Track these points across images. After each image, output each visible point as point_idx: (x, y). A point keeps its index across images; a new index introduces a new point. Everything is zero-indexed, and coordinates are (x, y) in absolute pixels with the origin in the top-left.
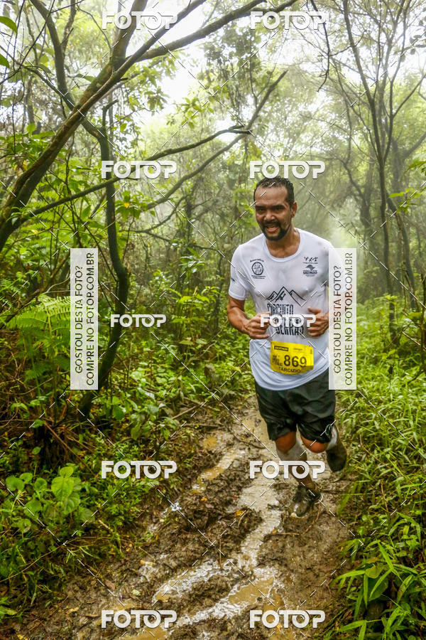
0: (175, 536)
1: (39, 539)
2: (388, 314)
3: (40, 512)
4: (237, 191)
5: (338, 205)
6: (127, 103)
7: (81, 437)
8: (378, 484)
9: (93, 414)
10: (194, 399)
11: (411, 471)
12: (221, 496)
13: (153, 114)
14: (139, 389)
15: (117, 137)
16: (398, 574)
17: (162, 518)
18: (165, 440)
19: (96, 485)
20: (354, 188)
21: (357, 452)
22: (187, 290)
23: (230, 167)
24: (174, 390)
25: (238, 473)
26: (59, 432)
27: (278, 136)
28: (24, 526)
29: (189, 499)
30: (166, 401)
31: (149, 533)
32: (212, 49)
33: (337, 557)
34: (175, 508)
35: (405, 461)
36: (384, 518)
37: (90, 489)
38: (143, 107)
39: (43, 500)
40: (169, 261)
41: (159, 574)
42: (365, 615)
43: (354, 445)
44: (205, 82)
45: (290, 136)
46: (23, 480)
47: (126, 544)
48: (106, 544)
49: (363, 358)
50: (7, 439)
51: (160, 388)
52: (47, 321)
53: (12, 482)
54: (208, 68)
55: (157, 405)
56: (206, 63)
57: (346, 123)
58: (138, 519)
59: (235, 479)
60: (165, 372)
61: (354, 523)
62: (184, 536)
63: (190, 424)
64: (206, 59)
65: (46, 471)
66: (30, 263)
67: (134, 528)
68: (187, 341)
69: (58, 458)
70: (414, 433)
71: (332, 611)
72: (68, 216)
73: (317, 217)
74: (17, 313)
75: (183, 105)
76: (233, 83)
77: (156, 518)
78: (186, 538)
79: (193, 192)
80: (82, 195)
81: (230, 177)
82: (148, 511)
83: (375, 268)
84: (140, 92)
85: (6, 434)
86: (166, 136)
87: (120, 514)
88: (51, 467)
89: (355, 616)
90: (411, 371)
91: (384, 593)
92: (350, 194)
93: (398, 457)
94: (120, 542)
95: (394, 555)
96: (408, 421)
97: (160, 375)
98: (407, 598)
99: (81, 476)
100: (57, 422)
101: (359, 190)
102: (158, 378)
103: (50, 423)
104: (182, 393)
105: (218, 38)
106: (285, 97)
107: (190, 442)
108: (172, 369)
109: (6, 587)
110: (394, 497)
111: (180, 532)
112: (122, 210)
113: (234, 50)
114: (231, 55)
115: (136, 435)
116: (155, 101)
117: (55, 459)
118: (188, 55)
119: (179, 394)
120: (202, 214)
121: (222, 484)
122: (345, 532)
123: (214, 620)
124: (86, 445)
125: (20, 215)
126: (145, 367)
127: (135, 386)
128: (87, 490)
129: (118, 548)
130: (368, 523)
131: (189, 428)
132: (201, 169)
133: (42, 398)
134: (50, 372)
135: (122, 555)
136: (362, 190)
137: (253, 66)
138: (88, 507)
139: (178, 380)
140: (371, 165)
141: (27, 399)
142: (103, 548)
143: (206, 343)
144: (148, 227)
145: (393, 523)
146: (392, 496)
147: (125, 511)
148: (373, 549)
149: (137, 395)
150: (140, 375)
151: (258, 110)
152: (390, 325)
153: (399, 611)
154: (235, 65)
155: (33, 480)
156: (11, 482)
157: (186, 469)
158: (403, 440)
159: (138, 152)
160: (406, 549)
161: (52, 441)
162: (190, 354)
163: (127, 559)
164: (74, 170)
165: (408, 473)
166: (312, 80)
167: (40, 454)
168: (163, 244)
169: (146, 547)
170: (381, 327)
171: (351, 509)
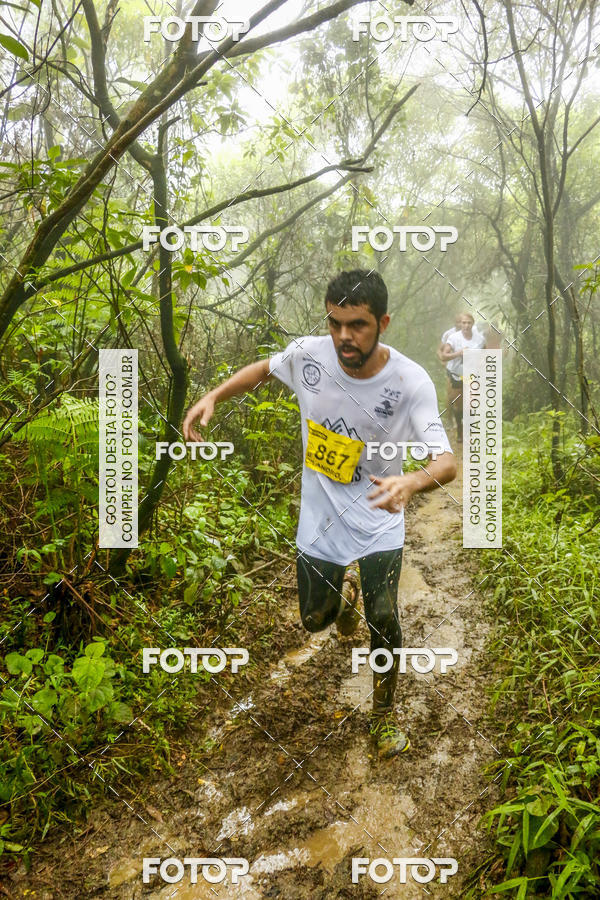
0: (246, 746)
1: (53, 745)
2: (551, 438)
3: (55, 707)
4: (339, 254)
5: (481, 279)
6: (187, 123)
7: (113, 599)
8: (538, 679)
9: (129, 565)
10: (273, 549)
11: (584, 663)
12: (312, 689)
13: (223, 140)
14: (196, 532)
15: (171, 171)
16: (572, 811)
17: (228, 719)
18: (233, 606)
19: (134, 669)
20: (504, 256)
21: (506, 632)
22: (265, 393)
23: (330, 220)
24: (244, 535)
25: (336, 657)
26: (84, 591)
27: (398, 179)
28: (34, 725)
29: (267, 693)
30: (234, 551)
31: (209, 740)
32: (312, 48)
33: (481, 783)
34: (247, 705)
35: (576, 647)
36: (548, 730)
37: (126, 675)
38: (210, 128)
39: (60, 689)
40: (241, 350)
41: (225, 800)
42: (522, 868)
43: (501, 622)
44: (301, 96)
45: (414, 179)
46: (30, 659)
47: (177, 754)
48: (149, 755)
49: (513, 497)
50: (8, 599)
51: (225, 531)
52: (70, 432)
53: (15, 662)
54: (304, 76)
55: (223, 557)
56: (302, 69)
57: (495, 163)
58: (195, 718)
59: (332, 666)
60: (231, 509)
61: (504, 734)
62: (260, 746)
63: (269, 586)
64: (303, 63)
65: (63, 647)
66: (43, 346)
67: (190, 733)
68: (265, 466)
69: (80, 629)
70: (591, 609)
71: (474, 860)
72: (104, 281)
73: (447, 295)
74: (29, 420)
75: (271, 127)
76: (340, 101)
77: (220, 718)
78: (263, 748)
79: (277, 253)
80: (125, 252)
81: (330, 233)
82: (208, 708)
83: (530, 371)
84: (206, 107)
85: (6, 591)
86: (239, 172)
87: (169, 712)
88: (70, 642)
89: (508, 869)
90: (583, 519)
91: (552, 839)
92: (498, 263)
93: (567, 642)
94: (168, 753)
95: (564, 783)
96: (581, 591)
97: (224, 512)
98: (585, 846)
99: (113, 656)
100: (81, 577)
101: (512, 260)
102: (222, 518)
103: (70, 577)
104: (257, 540)
105: (321, 34)
106: (411, 122)
107: (269, 611)
108: (241, 505)
109: (5, 813)
110: (562, 698)
111: (254, 739)
112: (183, 275)
113: (343, 52)
114: (338, 59)
115: (192, 598)
116: (229, 121)
117: (75, 629)
118: (279, 55)
119: (254, 542)
120: (289, 285)
121: (313, 671)
122: (490, 747)
123: (304, 868)
124: (120, 610)
125: (35, 278)
126: (202, 501)
127: (190, 527)
128: (123, 676)
129: (166, 760)
130: (524, 735)
131: (266, 591)
132: (291, 221)
133: (60, 542)
134: (70, 505)
135: (172, 771)
136: (516, 260)
137: (370, 75)
138: (123, 700)
139: (252, 521)
140: (530, 224)
141: (38, 543)
142: (145, 760)
143: (292, 470)
144: (211, 301)
145: (561, 737)
146: (558, 697)
147: (175, 708)
148: (532, 773)
149: (193, 541)
150: (197, 512)
151: (376, 138)
152: (553, 452)
153: (575, 866)
154: (344, 73)
155: (45, 659)
156: (13, 661)
157: (264, 649)
158: (573, 618)
159: (200, 193)
160: (582, 775)
161: (72, 604)
162: (270, 485)
163: (179, 776)
164: (116, 215)
165: (582, 665)
166: (450, 100)
167: (54, 622)
168: (232, 327)
169: (205, 760)
170: (540, 456)
171: (498, 714)
